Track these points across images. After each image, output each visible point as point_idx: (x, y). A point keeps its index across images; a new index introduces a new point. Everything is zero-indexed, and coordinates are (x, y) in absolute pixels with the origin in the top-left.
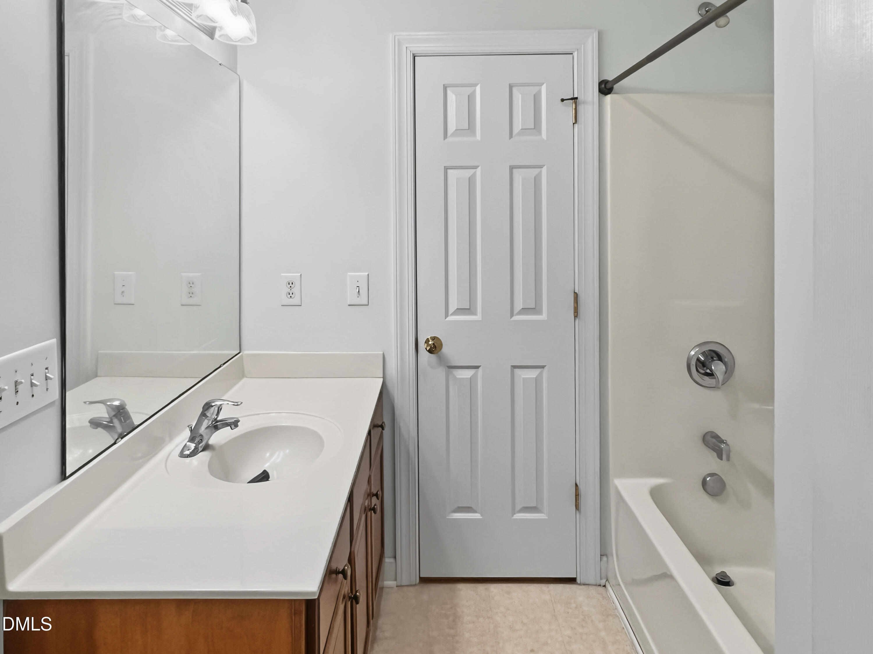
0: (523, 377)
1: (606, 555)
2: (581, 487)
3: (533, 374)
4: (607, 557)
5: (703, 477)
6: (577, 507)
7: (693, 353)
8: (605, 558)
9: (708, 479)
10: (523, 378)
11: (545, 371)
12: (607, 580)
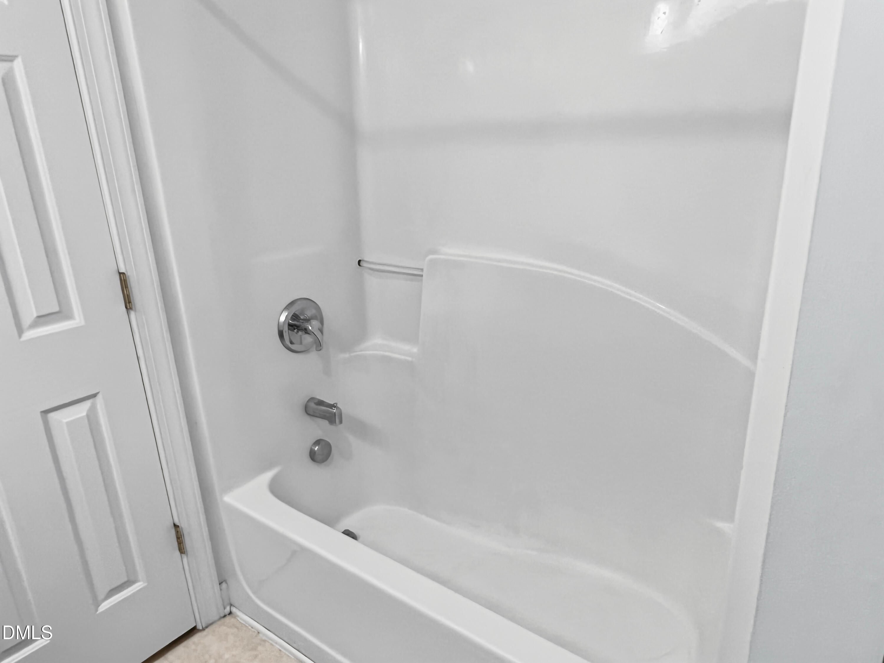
0: (65, 421)
1: (225, 581)
2: (183, 525)
3: (82, 410)
4: (227, 583)
5: (310, 448)
6: (182, 549)
7: (283, 318)
8: (224, 585)
9: (316, 449)
10: (68, 424)
11: (99, 401)
12: (231, 605)
